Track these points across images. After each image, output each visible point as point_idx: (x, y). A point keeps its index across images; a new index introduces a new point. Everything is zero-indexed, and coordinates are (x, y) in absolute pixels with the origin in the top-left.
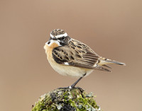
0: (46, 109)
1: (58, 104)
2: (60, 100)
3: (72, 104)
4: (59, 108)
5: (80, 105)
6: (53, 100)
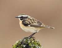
0: (18, 47)
2: (24, 43)
4: (24, 47)
6: (22, 43)
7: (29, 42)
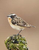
0: (9, 42)
1: (13, 40)
3: (18, 40)
5: (20, 41)
6: (11, 39)
7: (17, 38)
